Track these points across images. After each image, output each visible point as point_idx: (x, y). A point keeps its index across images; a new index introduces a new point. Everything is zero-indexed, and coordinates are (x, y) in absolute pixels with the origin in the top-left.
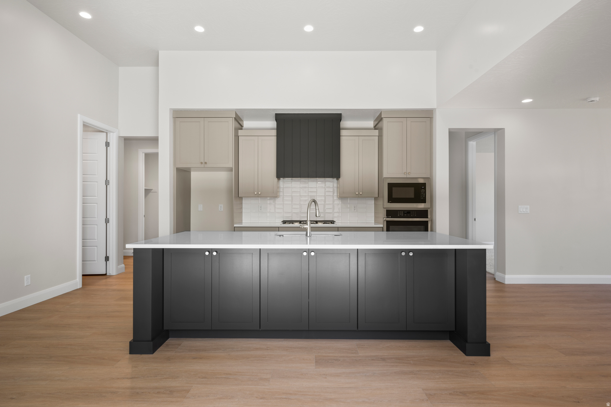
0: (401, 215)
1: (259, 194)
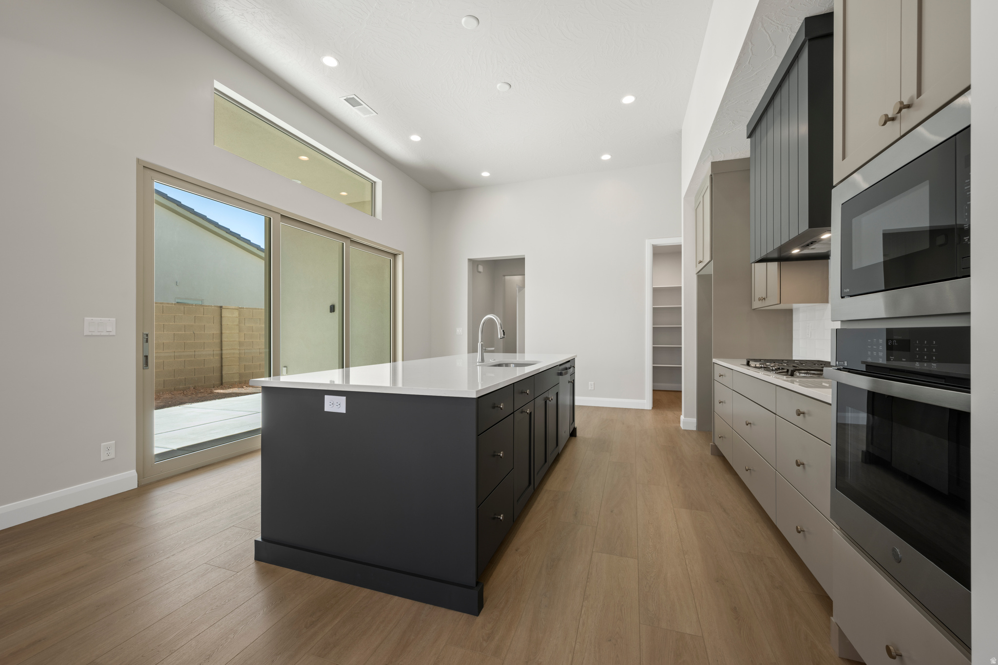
1: (764, 299)
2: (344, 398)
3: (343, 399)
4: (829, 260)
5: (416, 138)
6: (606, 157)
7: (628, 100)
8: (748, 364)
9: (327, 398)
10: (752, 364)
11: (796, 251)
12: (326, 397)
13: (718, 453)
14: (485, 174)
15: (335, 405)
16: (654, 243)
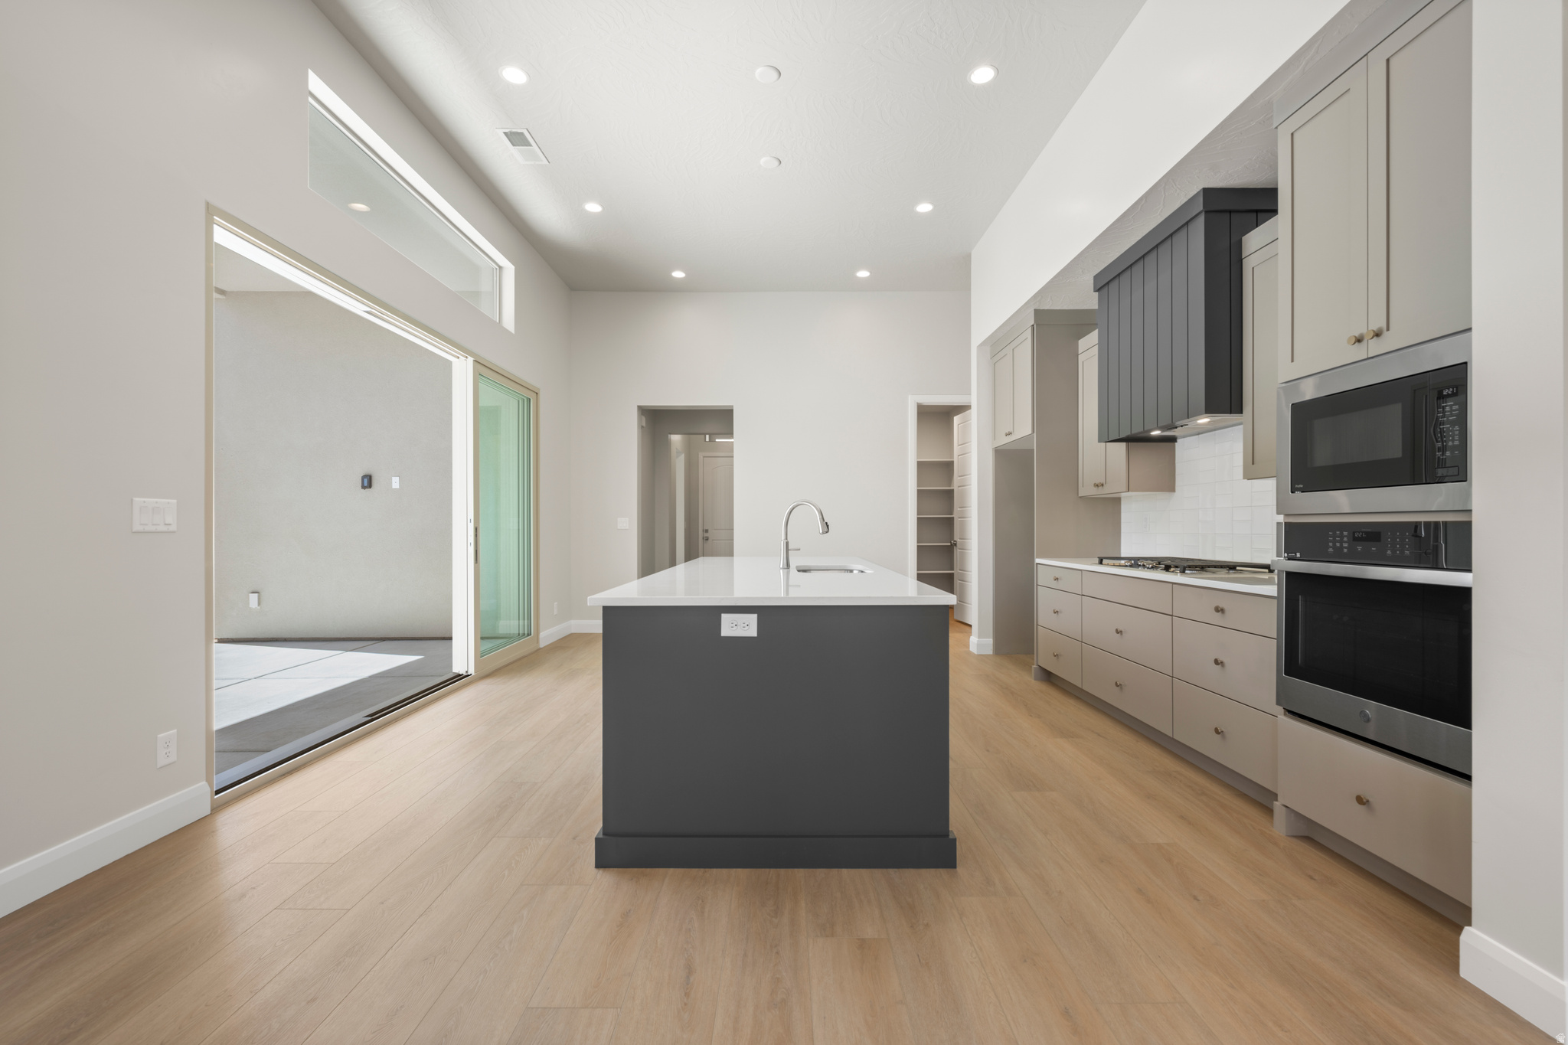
0: (1342, 547)
1: (1102, 485)
2: (755, 616)
3: (752, 619)
4: (1176, 444)
5: (593, 207)
6: (863, 274)
7: (925, 208)
8: (1101, 562)
9: (725, 618)
10: (1105, 561)
11: (1156, 433)
12: (724, 616)
13: (1048, 677)
14: (678, 274)
15: (739, 627)
16: (920, 402)
